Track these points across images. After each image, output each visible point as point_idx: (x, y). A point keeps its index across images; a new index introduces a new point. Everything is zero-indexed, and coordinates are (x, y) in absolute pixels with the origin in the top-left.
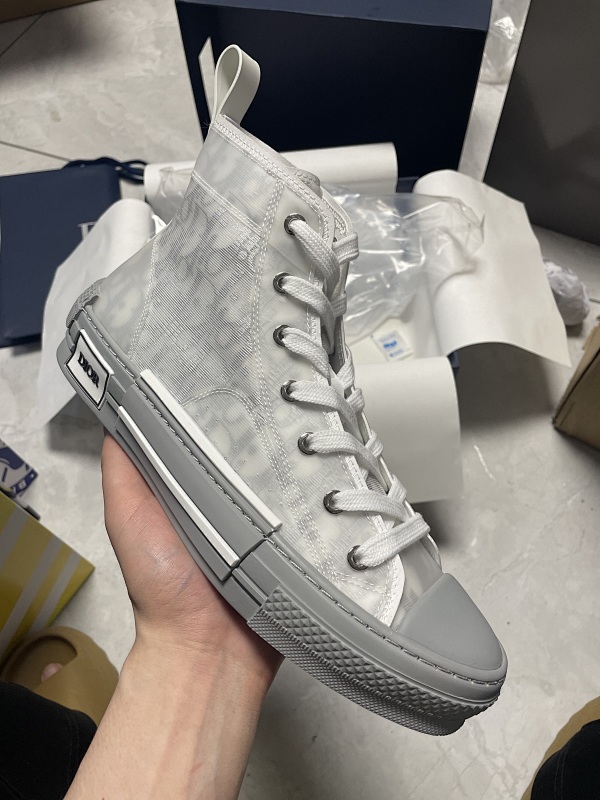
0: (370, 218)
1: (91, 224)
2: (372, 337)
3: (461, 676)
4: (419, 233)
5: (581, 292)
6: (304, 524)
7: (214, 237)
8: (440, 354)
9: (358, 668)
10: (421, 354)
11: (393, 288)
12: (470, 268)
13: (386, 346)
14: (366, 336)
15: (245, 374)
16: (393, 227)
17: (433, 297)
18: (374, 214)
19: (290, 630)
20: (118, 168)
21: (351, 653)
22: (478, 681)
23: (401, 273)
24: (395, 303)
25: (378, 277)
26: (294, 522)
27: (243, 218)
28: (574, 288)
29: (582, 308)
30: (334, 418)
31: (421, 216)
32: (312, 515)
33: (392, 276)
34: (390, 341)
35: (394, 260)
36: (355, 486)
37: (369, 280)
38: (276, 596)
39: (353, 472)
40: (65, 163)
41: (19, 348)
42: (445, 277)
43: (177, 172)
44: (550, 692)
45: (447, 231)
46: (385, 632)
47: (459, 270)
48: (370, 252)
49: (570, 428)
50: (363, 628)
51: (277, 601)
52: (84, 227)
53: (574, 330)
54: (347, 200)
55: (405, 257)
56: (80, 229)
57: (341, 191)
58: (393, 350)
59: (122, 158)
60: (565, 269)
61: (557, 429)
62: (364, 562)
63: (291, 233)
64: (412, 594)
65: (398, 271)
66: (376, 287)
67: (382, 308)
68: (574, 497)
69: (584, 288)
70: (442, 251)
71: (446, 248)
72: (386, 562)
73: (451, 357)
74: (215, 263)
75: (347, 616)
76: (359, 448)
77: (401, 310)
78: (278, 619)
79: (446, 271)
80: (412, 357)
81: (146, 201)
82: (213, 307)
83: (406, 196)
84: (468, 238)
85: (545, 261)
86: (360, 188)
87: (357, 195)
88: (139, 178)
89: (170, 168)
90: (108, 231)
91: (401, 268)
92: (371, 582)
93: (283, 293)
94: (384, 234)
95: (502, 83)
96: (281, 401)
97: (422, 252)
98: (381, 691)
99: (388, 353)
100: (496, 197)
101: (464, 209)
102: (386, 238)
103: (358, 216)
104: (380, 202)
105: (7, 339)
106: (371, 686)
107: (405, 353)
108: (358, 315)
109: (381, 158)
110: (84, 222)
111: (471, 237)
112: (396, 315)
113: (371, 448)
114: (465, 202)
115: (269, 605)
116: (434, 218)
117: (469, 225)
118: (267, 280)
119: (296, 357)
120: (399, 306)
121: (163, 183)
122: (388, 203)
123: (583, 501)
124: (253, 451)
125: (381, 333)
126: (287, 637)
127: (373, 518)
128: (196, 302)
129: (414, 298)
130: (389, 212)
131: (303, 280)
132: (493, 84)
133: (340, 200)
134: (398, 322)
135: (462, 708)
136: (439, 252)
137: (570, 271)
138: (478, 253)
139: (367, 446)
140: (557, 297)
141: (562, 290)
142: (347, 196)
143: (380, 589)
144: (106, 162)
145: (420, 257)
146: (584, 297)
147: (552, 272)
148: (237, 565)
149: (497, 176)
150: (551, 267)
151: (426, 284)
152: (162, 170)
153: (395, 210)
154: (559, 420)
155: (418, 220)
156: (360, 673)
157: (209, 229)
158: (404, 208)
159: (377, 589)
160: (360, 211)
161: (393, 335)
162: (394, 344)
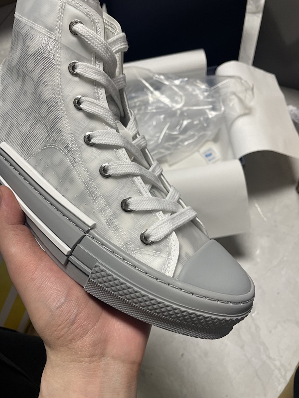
0: (194, 90)
2: (199, 151)
3: (222, 301)
4: (220, 96)
6: (110, 222)
7: (28, 47)
8: (235, 158)
9: (155, 306)
10: (225, 158)
11: (208, 126)
12: (248, 112)
13: (207, 156)
14: (195, 152)
15: (59, 131)
16: (206, 94)
17: (229, 128)
18: (196, 88)
19: (109, 289)
21: (149, 298)
22: (235, 303)
23: (212, 118)
24: (210, 133)
25: (200, 120)
26: (104, 221)
27: (43, 30)
30: (122, 153)
31: (221, 87)
32: (115, 215)
33: (207, 120)
34: (208, 153)
35: (208, 111)
36: (141, 193)
37: (195, 123)
38: (97, 269)
39: (139, 184)
42: (235, 117)
45: (234, 94)
46: (169, 281)
47: (242, 113)
48: (195, 108)
50: (154, 280)
51: (97, 272)
54: (181, 82)
55: (214, 109)
57: (177, 77)
58: (210, 158)
61: (298, 192)
62: (152, 239)
63: (75, 33)
64: (187, 254)
65: (210, 116)
66: (199, 126)
67: (203, 136)
71: (234, 103)
72: (167, 237)
73: (241, 159)
74: (30, 64)
75: (143, 275)
76: (144, 171)
77: (213, 136)
78: (101, 283)
79: (235, 114)
80: (220, 161)
82: (35, 93)
83: (212, 77)
84: (245, 97)
85: (288, 105)
86: (187, 75)
87: (186, 79)
91: (211, 114)
92: (158, 251)
93: (77, 75)
94: (201, 97)
95: (258, 12)
96: (85, 146)
97: (222, 106)
98: (173, 318)
99: (208, 160)
100: (260, 73)
101: (243, 82)
102: (203, 100)
103: (186, 90)
104: (198, 81)
106: (166, 316)
107: (217, 159)
108: (191, 141)
109: (197, 58)
111: (247, 96)
112: (211, 139)
113: (154, 171)
114: (243, 77)
115: (93, 275)
116: (227, 87)
117: (246, 90)
118: (65, 68)
119: (91, 116)
122: (203, 81)
124: (72, 181)
125: (204, 149)
126: (108, 293)
127: (157, 214)
128: (25, 93)
130: (203, 86)
131: (88, 64)
132: (254, 13)
133: (177, 82)
134: (212, 143)
135: (226, 321)
136: (231, 105)
138: (252, 104)
139: (151, 169)
140: (295, 124)
141: (298, 120)
142: (181, 80)
143: (164, 255)
145: (221, 108)
147: (292, 110)
148: (71, 254)
149: (259, 62)
151: (225, 122)
153: (207, 85)
155: (219, 90)
156: (157, 309)
157: (24, 43)
158: (211, 83)
159: (162, 255)
160: (188, 87)
161: (210, 150)
162: (210, 155)
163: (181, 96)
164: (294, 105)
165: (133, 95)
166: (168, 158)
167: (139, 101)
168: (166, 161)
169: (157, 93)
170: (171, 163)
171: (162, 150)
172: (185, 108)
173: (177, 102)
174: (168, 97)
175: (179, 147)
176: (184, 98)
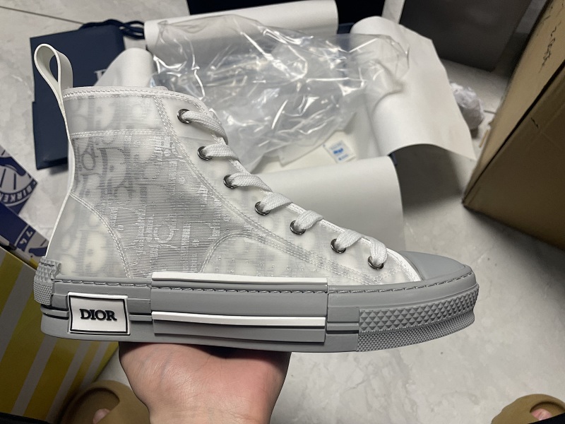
0: (321, 54)
1: (103, 70)
2: (324, 146)
4: (357, 65)
5: (478, 105)
8: (380, 154)
10: (363, 155)
11: (340, 108)
12: (398, 88)
13: (336, 152)
14: (320, 146)
16: (338, 61)
17: (371, 114)
18: (323, 51)
20: (122, 28)
24: (340, 120)
25: (329, 99)
28: (474, 102)
29: (479, 117)
31: (360, 51)
33: (339, 98)
34: (338, 148)
35: (340, 86)
37: (323, 102)
40: (80, 25)
41: (55, 168)
42: (381, 96)
43: (172, 25)
44: (476, 402)
45: (379, 62)
47: (391, 91)
49: (476, 206)
52: (99, 73)
53: (474, 133)
54: (304, 40)
55: (346, 83)
56: (96, 74)
57: (298, 34)
58: (341, 155)
59: (124, 20)
60: (465, 87)
61: (467, 207)
65: (344, 94)
66: (329, 107)
67: (331, 124)
68: (482, 257)
69: (480, 100)
70: (377, 78)
71: (379, 75)
73: (391, 156)
77: (344, 125)
79: (382, 92)
80: (355, 160)
81: (147, 49)
83: (344, 36)
84: (397, 65)
85: (451, 82)
86: (313, 32)
87: (312, 37)
88: (140, 34)
89: (166, 21)
90: (119, 74)
91: (345, 91)
94: (332, 66)
97: (361, 79)
99: (337, 158)
100: (412, 36)
101: (394, 43)
102: (334, 69)
103: (310, 54)
104: (327, 42)
105: (45, 162)
107: (350, 157)
108: (316, 129)
110: (99, 69)
111: (399, 64)
112: (341, 128)
114: (393, 38)
116: (369, 52)
117: (398, 56)
120: (342, 122)
121: (161, 33)
123: (489, 259)
124: (272, 257)
125: (331, 143)
129: (355, 115)
130: (335, 50)
133: (298, 41)
134: (342, 134)
136: (374, 78)
137: (470, 89)
138: (405, 78)
140: (461, 109)
141: (465, 104)
142: (303, 38)
144: (112, 23)
145: (360, 82)
146: (480, 109)
147: (457, 91)
150: (455, 86)
151: (366, 103)
152: (159, 24)
154: (468, 201)
155: (357, 55)
158: (346, 46)
160: (312, 49)
161: (340, 144)
162: (341, 151)
163: (303, 62)
165: (231, 58)
166: (281, 155)
167: (241, 68)
168: (277, 159)
169: (268, 56)
170: (283, 162)
171: (275, 141)
172: (308, 81)
173: (297, 70)
174: (284, 62)
175: (300, 137)
176: (306, 65)
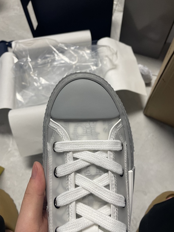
0: (83, 53)
4: (98, 57)
12: (114, 67)
20: (7, 44)
28: (147, 72)
29: (150, 78)
33: (91, 71)
35: (91, 66)
45: (107, 56)
47: (111, 68)
48: (84, 64)
49: (149, 114)
53: (148, 84)
54: (75, 48)
55: (95, 65)
57: (73, 45)
60: (144, 66)
61: (145, 115)
69: (150, 71)
70: (106, 63)
79: (107, 69)
84: (113, 58)
85: (138, 64)
87: (78, 47)
89: (18, 41)
91: (94, 68)
101: (111, 49)
102: (88, 59)
117: (113, 54)
121: (16, 46)
140: (142, 75)
141: (144, 73)
144: (3, 42)
145: (99, 65)
146: (150, 74)
147: (140, 67)
151: (102, 73)
152: (15, 42)
153: (90, 50)
154: (145, 112)
164: (142, 64)
172: (78, 64)
173: (73, 60)
176: (77, 58)
